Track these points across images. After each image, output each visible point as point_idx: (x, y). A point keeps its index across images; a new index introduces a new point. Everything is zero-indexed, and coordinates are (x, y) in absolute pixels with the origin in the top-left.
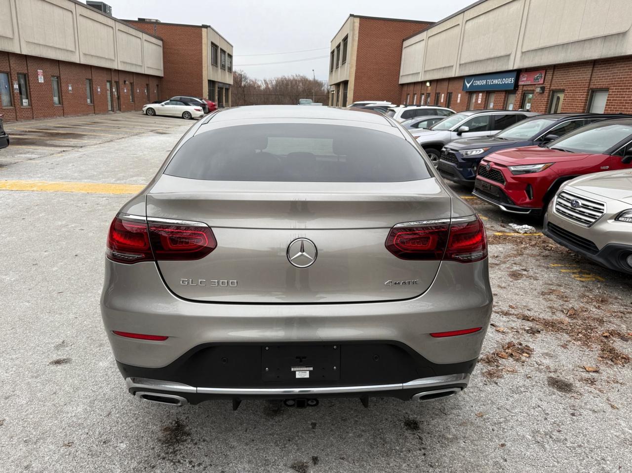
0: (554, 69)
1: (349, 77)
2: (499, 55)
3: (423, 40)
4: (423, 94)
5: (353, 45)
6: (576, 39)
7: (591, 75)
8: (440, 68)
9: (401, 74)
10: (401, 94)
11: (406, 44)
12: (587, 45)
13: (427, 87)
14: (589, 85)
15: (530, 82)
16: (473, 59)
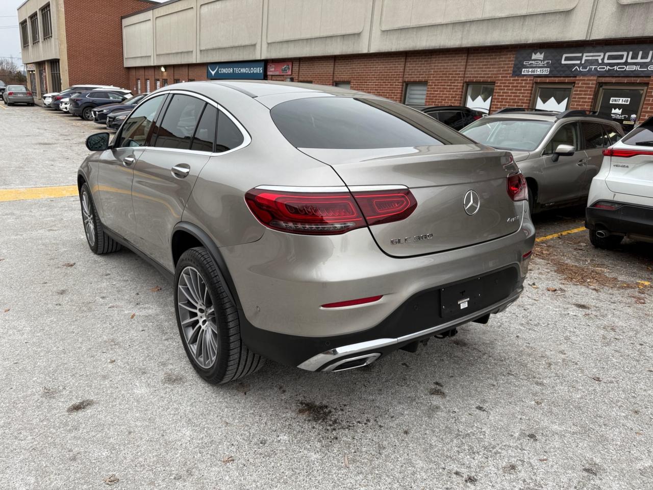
0: (300, 61)
1: (60, 55)
2: (244, 44)
3: (150, 20)
4: (158, 80)
5: (58, 17)
6: (317, 35)
7: (334, 69)
8: (177, 53)
9: (125, 56)
10: (128, 79)
11: (126, 22)
12: (328, 41)
13: (162, 72)
14: (333, 78)
15: (278, 72)
16: (215, 46)
